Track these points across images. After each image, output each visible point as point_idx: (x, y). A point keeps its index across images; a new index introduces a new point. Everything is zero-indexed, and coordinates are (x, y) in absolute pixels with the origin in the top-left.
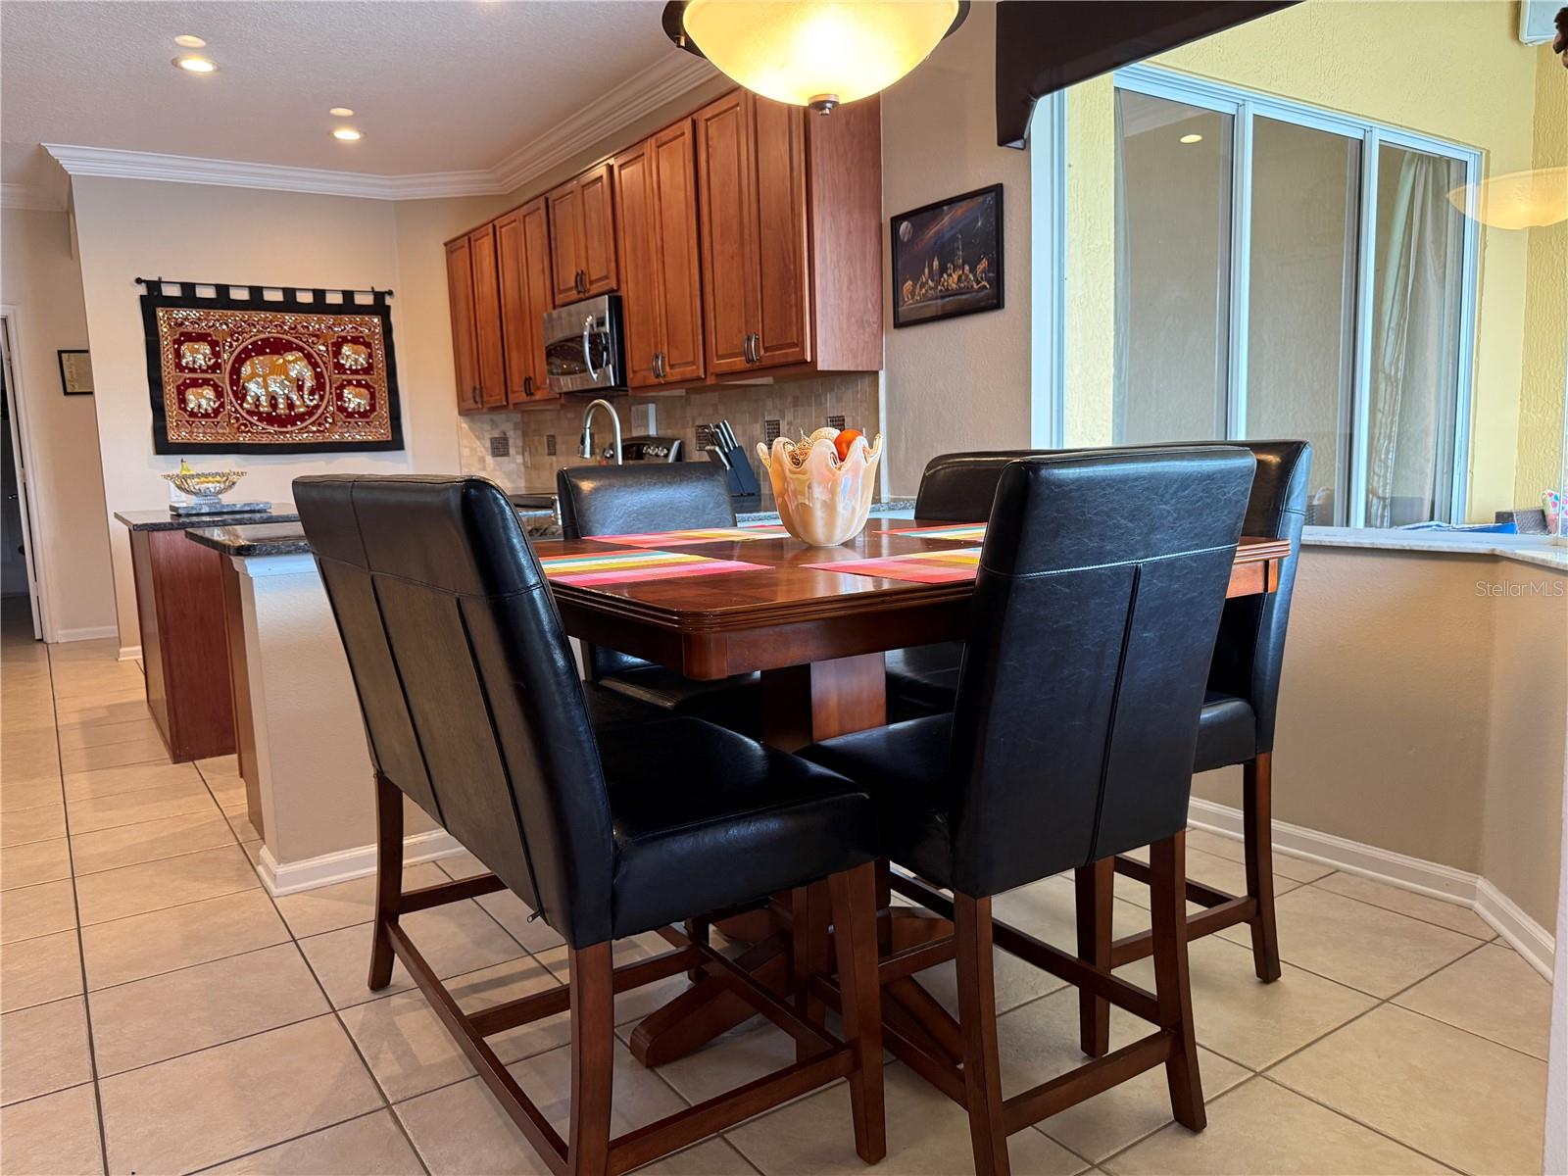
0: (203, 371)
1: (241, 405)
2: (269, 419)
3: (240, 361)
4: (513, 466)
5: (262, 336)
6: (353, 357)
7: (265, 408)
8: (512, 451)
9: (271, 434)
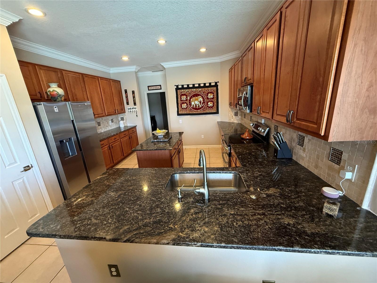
0: (185, 101)
1: (191, 107)
2: (196, 109)
3: (190, 98)
4: (238, 118)
5: (194, 93)
6: (210, 96)
7: (194, 107)
8: (238, 115)
9: (195, 112)
